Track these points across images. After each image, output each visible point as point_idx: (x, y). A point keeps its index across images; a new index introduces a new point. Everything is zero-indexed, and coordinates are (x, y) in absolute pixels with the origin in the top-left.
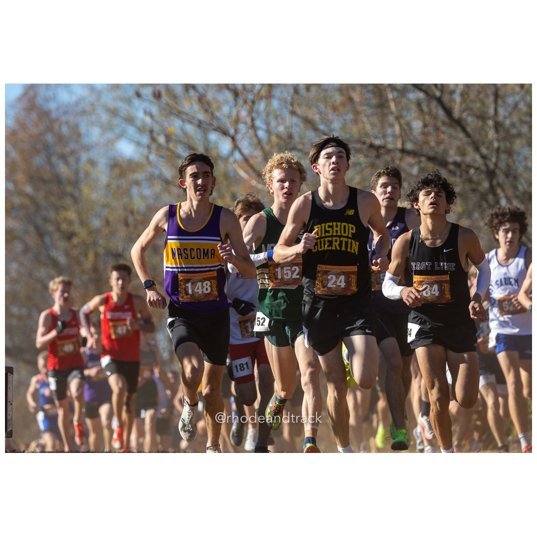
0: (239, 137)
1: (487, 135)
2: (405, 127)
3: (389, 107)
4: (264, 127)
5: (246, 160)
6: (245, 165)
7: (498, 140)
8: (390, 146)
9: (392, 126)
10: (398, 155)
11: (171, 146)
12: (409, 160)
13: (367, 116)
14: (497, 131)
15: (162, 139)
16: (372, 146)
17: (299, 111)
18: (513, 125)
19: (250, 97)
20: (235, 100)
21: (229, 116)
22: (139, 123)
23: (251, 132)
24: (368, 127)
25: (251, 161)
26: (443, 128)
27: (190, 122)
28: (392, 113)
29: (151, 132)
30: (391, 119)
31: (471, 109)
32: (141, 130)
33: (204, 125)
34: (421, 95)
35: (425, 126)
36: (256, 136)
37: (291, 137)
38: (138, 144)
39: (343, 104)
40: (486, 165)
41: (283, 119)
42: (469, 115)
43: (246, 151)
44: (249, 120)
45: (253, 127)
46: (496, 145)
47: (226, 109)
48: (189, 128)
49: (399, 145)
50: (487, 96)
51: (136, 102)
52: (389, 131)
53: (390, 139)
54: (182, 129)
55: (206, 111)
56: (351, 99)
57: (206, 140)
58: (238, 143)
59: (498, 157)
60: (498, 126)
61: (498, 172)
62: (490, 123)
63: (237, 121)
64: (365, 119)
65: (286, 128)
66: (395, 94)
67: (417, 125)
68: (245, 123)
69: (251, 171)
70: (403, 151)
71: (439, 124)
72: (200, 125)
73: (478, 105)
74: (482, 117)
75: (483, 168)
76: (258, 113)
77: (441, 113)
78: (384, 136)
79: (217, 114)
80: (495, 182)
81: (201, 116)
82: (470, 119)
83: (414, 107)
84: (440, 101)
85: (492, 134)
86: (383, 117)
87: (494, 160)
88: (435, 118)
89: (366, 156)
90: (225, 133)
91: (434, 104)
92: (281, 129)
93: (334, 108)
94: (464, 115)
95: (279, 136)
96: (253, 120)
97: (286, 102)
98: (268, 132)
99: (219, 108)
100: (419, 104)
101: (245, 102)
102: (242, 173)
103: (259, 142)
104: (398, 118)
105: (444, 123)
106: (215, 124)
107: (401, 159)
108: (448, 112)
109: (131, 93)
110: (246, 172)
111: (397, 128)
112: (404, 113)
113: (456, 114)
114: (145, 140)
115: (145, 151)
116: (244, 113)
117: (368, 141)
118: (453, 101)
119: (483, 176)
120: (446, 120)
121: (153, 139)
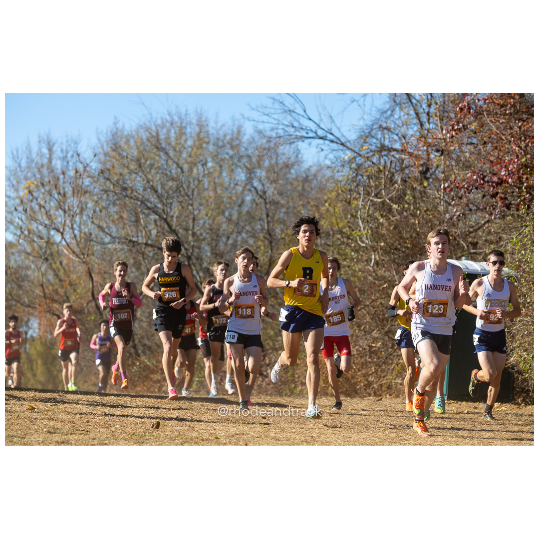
0: (65, 233)
1: (188, 238)
2: (148, 233)
3: (140, 222)
4: (78, 229)
5: (68, 245)
6: (67, 247)
7: (194, 241)
8: (140, 241)
9: (141, 231)
10: (144, 246)
11: (31, 235)
12: (150, 249)
13: (129, 226)
14: (193, 237)
15: (26, 233)
16: (131, 241)
17: (96, 222)
18: (201, 234)
19: (72, 213)
20: (64, 215)
21: (61, 223)
22: (16, 224)
23: (71, 231)
24: (130, 232)
25: (70, 245)
26: (167, 234)
27: (42, 225)
28: (141, 225)
29: (21, 228)
30: (141, 228)
31: (181, 225)
32: (16, 228)
33: (48, 226)
34: (157, 217)
35: (158, 232)
36: (74, 233)
37: (91, 234)
38: (15, 234)
39: (118, 219)
40: (187, 253)
41: (88, 225)
42: (180, 228)
43: (68, 241)
44: (70, 225)
45: (72, 228)
46: (192, 243)
47: (59, 219)
48: (41, 227)
49: (144, 242)
50: (189, 219)
51: (15, 213)
52: (140, 234)
53: (140, 238)
54: (37, 228)
55: (49, 219)
56: (121, 217)
57: (49, 234)
58: (64, 237)
59: (193, 250)
60: (194, 234)
61: (192, 257)
62: (190, 232)
63: (64, 225)
64: (128, 227)
65: (89, 230)
66: (143, 216)
67: (154, 232)
68: (69, 226)
69: (70, 250)
70: (146, 244)
71: (165, 232)
72: (46, 226)
73: (185, 223)
74: (186, 230)
75: (185, 255)
76: (75, 221)
77: (166, 226)
78: (137, 237)
79: (55, 221)
80: (191, 262)
81: (47, 222)
82: (181, 230)
83: (153, 222)
84: (165, 220)
85: (190, 238)
86: (137, 227)
87: (191, 251)
88: (163, 229)
89: (128, 246)
90: (58, 231)
91: (163, 221)
92: (86, 230)
93: (113, 221)
94: (178, 228)
95: (85, 234)
96: (72, 225)
97: (89, 216)
98: (81, 232)
99: (56, 219)
100: (155, 221)
101: (69, 216)
102: (65, 251)
103: (75, 236)
104: (144, 228)
105: (167, 232)
106: (53, 226)
107: (145, 248)
108: (170, 226)
109: (13, 209)
110: (67, 250)
111: (144, 232)
112: (148, 225)
113: (173, 228)
114: (19, 233)
115: (18, 238)
116: (68, 221)
117: (129, 238)
118: (172, 220)
119: (185, 259)
120: (168, 230)
121: (22, 232)
